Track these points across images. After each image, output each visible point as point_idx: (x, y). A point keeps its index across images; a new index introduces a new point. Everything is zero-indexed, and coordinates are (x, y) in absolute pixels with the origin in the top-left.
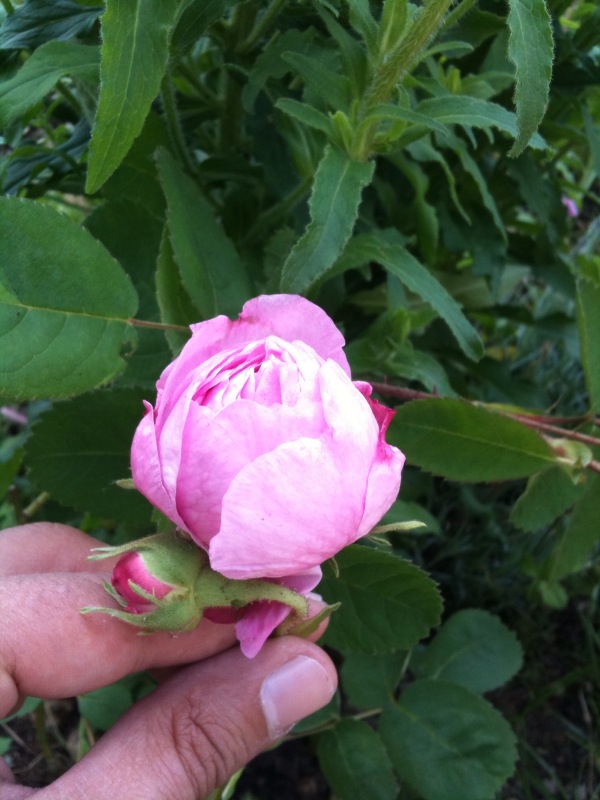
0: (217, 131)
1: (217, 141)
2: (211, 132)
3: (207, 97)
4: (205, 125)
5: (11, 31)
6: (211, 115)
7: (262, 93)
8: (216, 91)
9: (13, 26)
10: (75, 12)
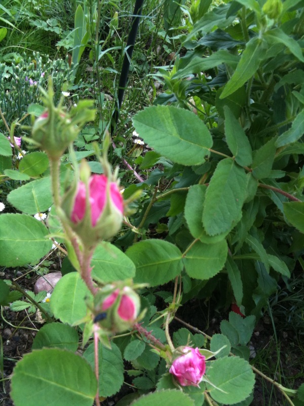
0: (261, 96)
1: (260, 98)
2: (259, 95)
3: (263, 82)
4: (258, 91)
5: (206, 39)
6: (262, 89)
7: (282, 87)
8: (266, 81)
9: (207, 38)
10: (229, 40)
